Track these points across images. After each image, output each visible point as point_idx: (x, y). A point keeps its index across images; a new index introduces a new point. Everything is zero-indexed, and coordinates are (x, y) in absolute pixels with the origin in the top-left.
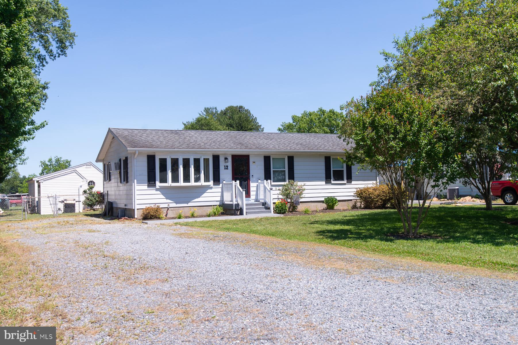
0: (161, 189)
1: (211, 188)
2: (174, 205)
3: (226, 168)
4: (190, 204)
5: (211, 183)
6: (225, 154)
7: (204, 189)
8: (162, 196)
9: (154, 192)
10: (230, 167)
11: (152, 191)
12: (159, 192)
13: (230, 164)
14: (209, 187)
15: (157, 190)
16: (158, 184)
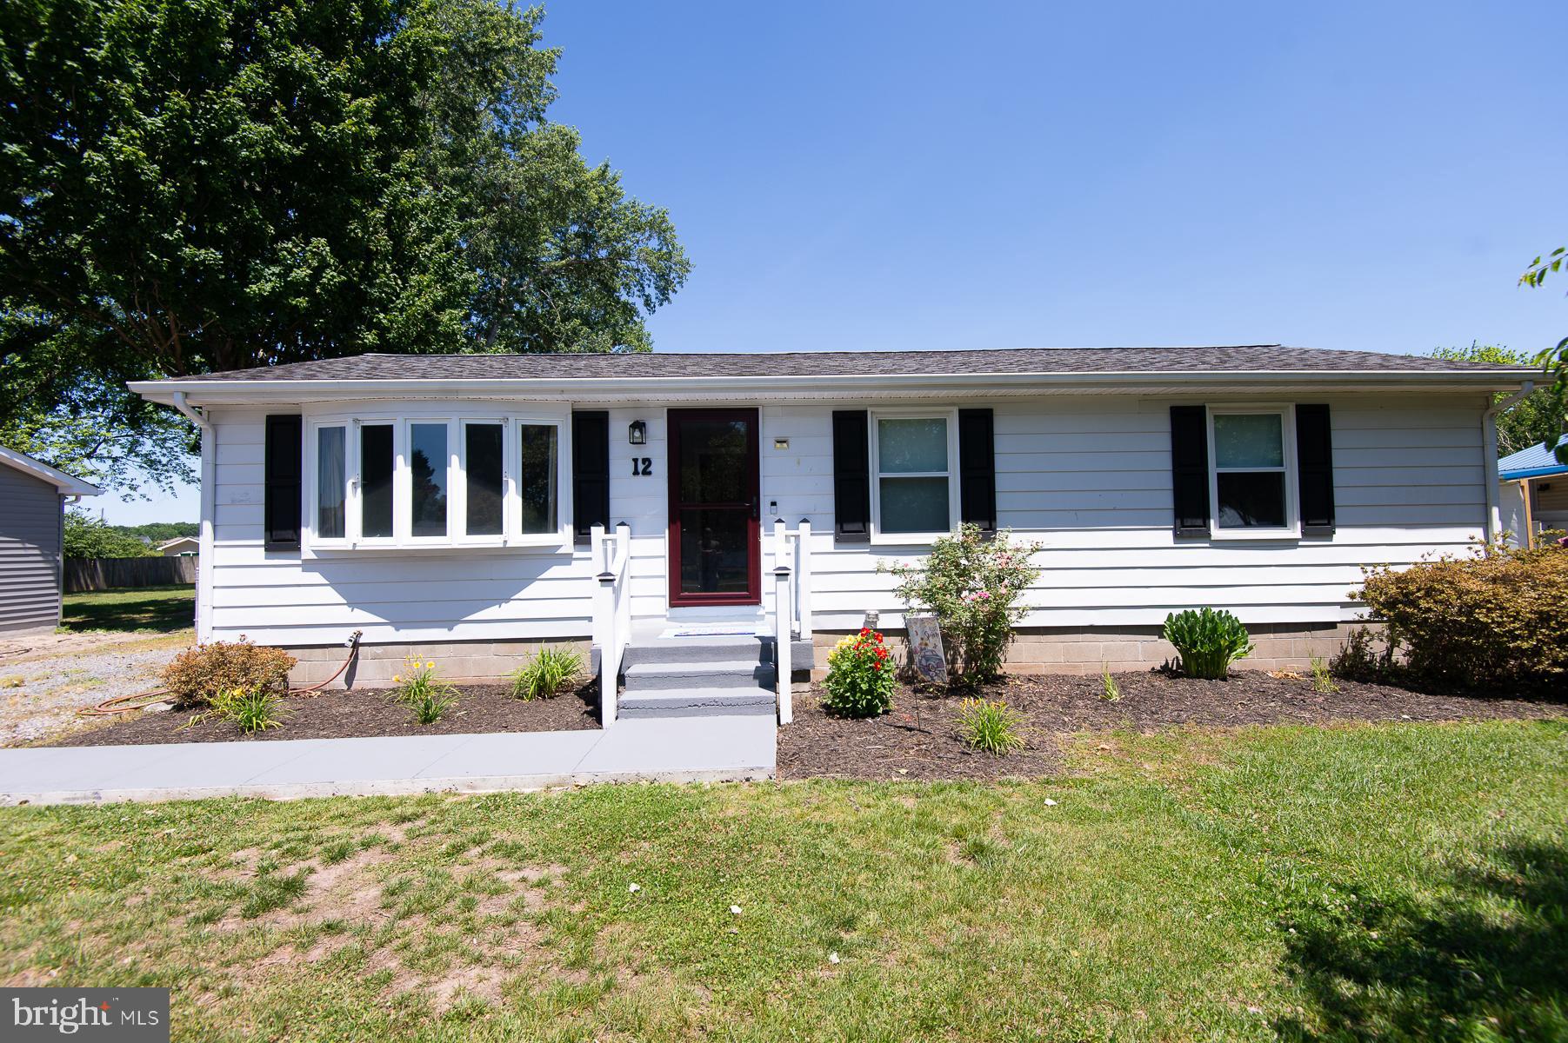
0: (323, 562)
1: (567, 559)
2: (388, 634)
3: (643, 468)
4: (461, 631)
5: (564, 536)
6: (637, 406)
7: (530, 565)
8: (331, 595)
9: (297, 575)
10: (660, 467)
11: (286, 571)
12: (316, 577)
13: (657, 448)
14: (551, 557)
15: (308, 566)
16: (311, 539)
